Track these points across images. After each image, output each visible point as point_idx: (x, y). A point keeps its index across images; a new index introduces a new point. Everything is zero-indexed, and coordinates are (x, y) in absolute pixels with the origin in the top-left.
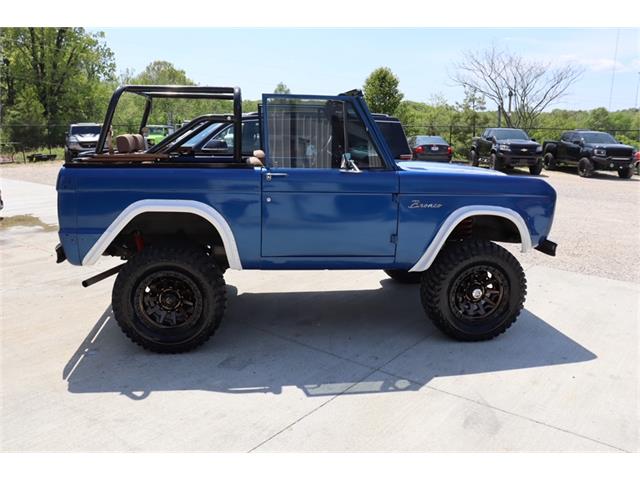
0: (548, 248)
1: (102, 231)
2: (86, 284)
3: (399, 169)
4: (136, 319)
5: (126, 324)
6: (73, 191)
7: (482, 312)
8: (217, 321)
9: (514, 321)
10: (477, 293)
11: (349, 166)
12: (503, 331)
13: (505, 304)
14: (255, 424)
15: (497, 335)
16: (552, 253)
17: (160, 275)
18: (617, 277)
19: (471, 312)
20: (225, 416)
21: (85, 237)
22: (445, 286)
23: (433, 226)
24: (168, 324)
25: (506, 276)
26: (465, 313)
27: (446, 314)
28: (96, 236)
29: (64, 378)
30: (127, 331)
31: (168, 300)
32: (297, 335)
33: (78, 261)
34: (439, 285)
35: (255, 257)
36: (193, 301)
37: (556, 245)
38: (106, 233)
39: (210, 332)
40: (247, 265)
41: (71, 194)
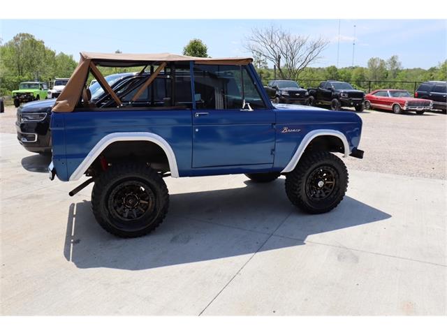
0: (358, 154)
1: (84, 156)
2: (72, 194)
3: (274, 108)
4: (110, 216)
5: (103, 220)
6: (63, 129)
7: (323, 195)
8: (165, 211)
9: (342, 199)
10: (321, 184)
11: (246, 107)
12: (336, 206)
13: (337, 189)
14: (216, 274)
15: (333, 208)
16: (361, 157)
17: (126, 184)
18: (382, 171)
19: (317, 196)
20: (193, 271)
21: (73, 161)
22: (304, 179)
23: (294, 145)
24: (131, 218)
25: (335, 169)
26: (314, 196)
27: (304, 198)
28: (81, 159)
29: (69, 260)
30: (104, 225)
31: (130, 202)
32: (211, 219)
33: (66, 178)
34: (300, 179)
35: (188, 168)
36: (148, 201)
37: (363, 152)
38: (87, 157)
39: (160, 220)
40: (182, 174)
41: (61, 131)
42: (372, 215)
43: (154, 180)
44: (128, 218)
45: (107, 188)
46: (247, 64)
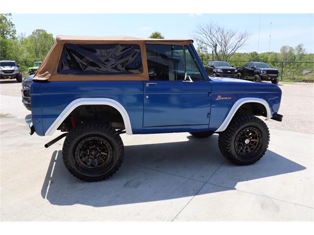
0: (277, 117)
1: (57, 116)
2: (47, 146)
3: (210, 80)
4: (77, 164)
5: (71, 167)
6: (40, 94)
7: (249, 150)
8: (120, 161)
9: (264, 154)
10: (247, 141)
11: (188, 79)
12: (259, 159)
13: (260, 146)
14: (157, 217)
15: (256, 162)
16: (280, 120)
17: (90, 139)
19: (244, 151)
20: (139, 214)
21: (47, 120)
22: (234, 137)
23: (226, 109)
24: (93, 166)
25: (259, 130)
26: (241, 151)
27: (234, 152)
28: (54, 119)
29: (44, 198)
30: (71, 171)
31: (93, 153)
32: (158, 167)
33: (42, 133)
34: (231, 138)
35: (139, 127)
36: (107, 153)
37: (282, 116)
38: (59, 117)
40: (135, 132)
41: (39, 96)
42: (289, 166)
43: (112, 136)
44: (91, 165)
45: (74, 142)
46: (188, 44)
